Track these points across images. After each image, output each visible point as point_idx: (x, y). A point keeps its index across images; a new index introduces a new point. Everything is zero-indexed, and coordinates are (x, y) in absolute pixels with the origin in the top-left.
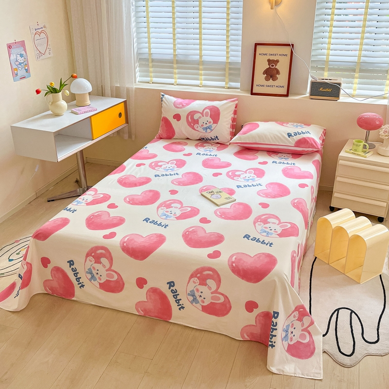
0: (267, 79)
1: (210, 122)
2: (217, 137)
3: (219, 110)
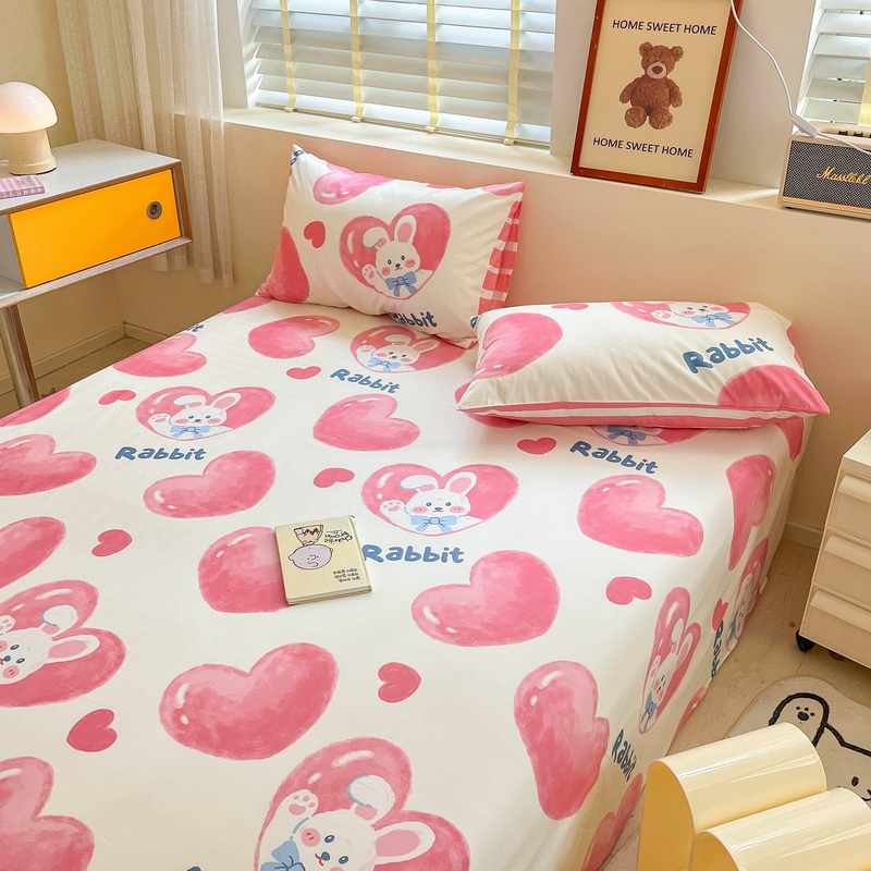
0: (633, 120)
1: (411, 263)
2: (429, 317)
3: (448, 222)
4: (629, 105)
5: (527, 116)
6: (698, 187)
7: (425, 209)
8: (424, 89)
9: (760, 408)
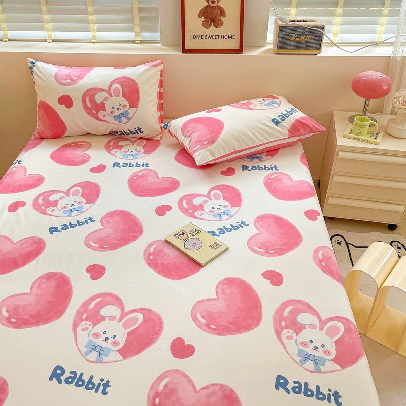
0: (206, 25)
1: (125, 106)
2: (139, 129)
3: (136, 84)
4: (203, 19)
5: (143, 29)
6: (240, 51)
7: (122, 79)
8: (87, 21)
9: (302, 135)
